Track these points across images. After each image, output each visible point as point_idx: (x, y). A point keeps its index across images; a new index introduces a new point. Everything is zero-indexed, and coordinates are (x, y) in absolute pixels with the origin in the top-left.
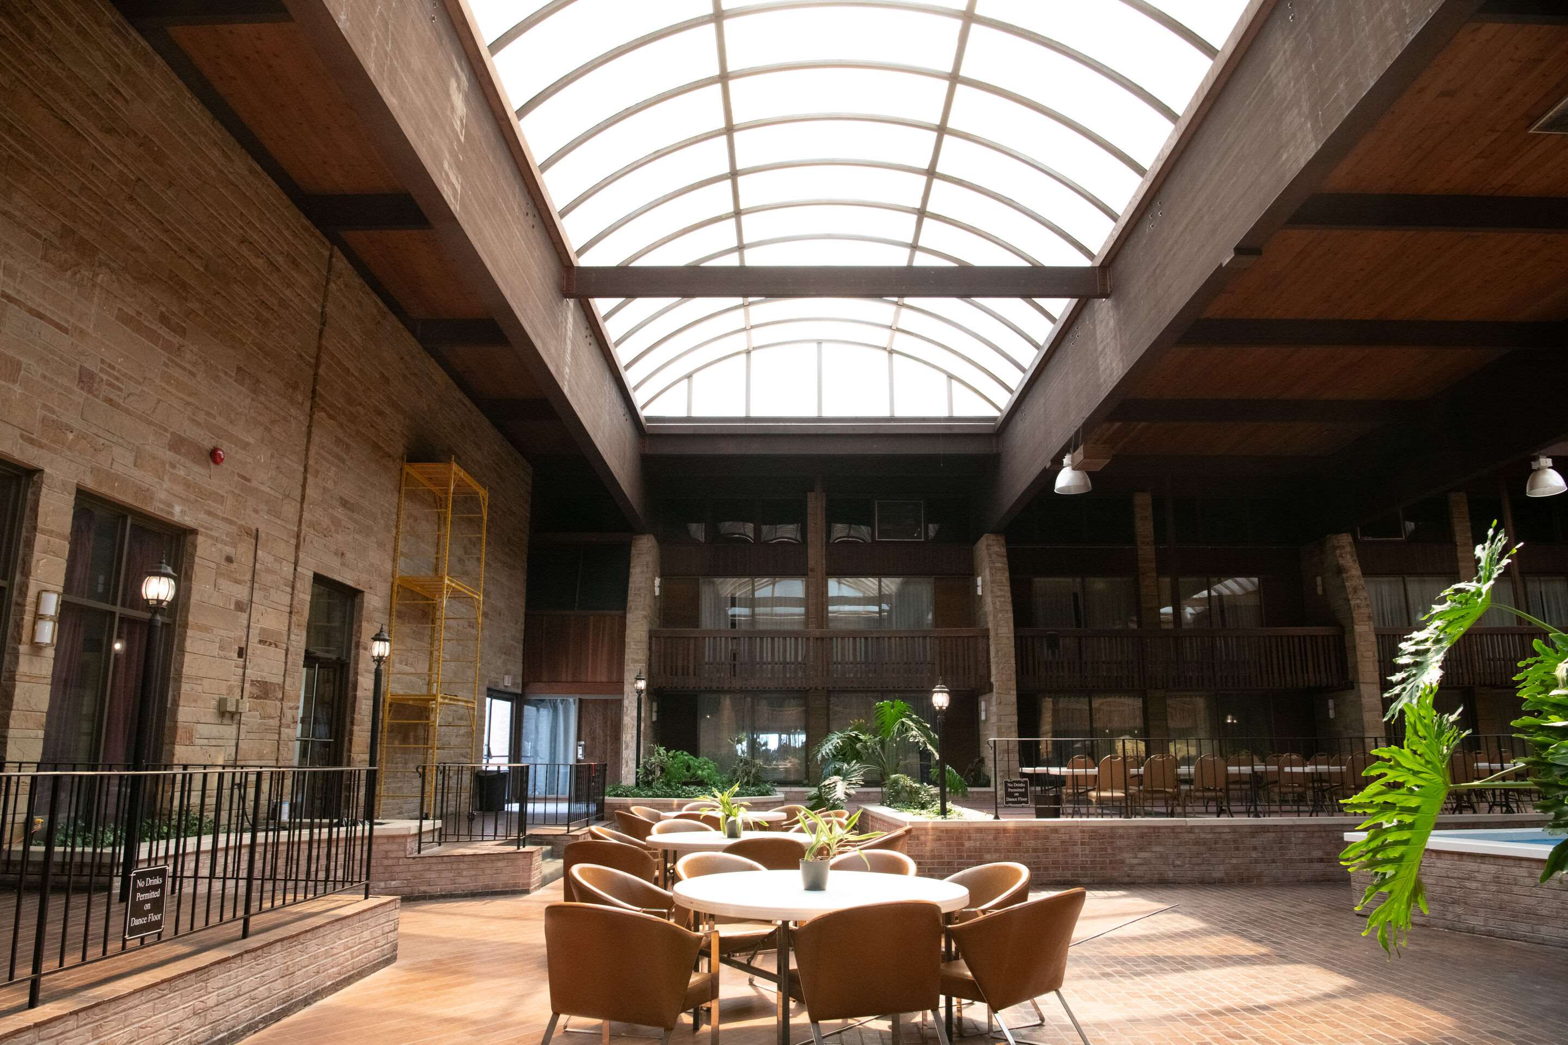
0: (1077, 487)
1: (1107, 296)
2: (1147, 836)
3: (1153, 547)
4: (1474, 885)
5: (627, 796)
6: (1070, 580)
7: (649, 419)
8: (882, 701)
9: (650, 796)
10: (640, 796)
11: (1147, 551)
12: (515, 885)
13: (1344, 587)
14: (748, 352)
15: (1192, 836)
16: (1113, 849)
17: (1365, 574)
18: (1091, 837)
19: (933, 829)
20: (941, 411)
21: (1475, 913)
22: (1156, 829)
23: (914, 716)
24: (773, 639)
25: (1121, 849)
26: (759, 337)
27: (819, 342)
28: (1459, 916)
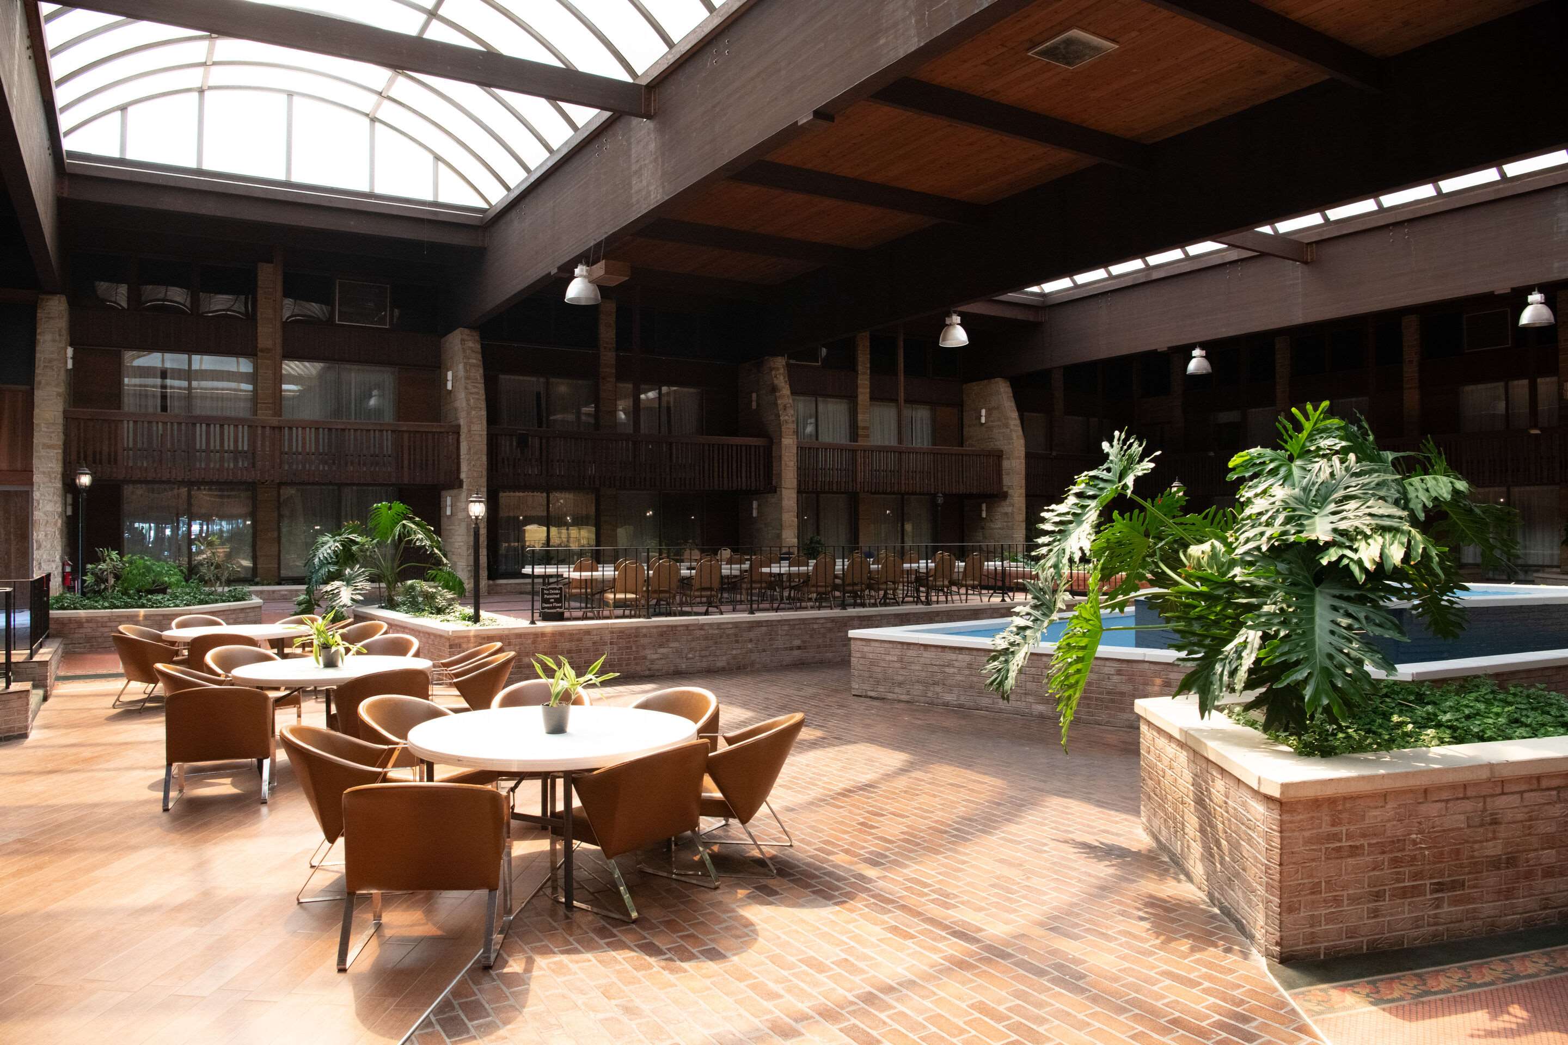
0: (587, 299)
1: (649, 117)
2: (668, 633)
3: (614, 354)
4: (951, 670)
5: (75, 608)
6: (534, 379)
7: (72, 155)
8: (381, 502)
9: (106, 608)
10: (95, 608)
11: (608, 357)
12: (9, 730)
13: (776, 404)
14: (201, 91)
15: (703, 632)
16: (637, 647)
17: (793, 393)
18: (619, 638)
19: (475, 636)
20: (423, 193)
21: (951, 692)
22: (673, 628)
23: (417, 519)
24: (222, 426)
25: (644, 648)
26: (218, 76)
27: (290, 94)
28: (937, 694)
